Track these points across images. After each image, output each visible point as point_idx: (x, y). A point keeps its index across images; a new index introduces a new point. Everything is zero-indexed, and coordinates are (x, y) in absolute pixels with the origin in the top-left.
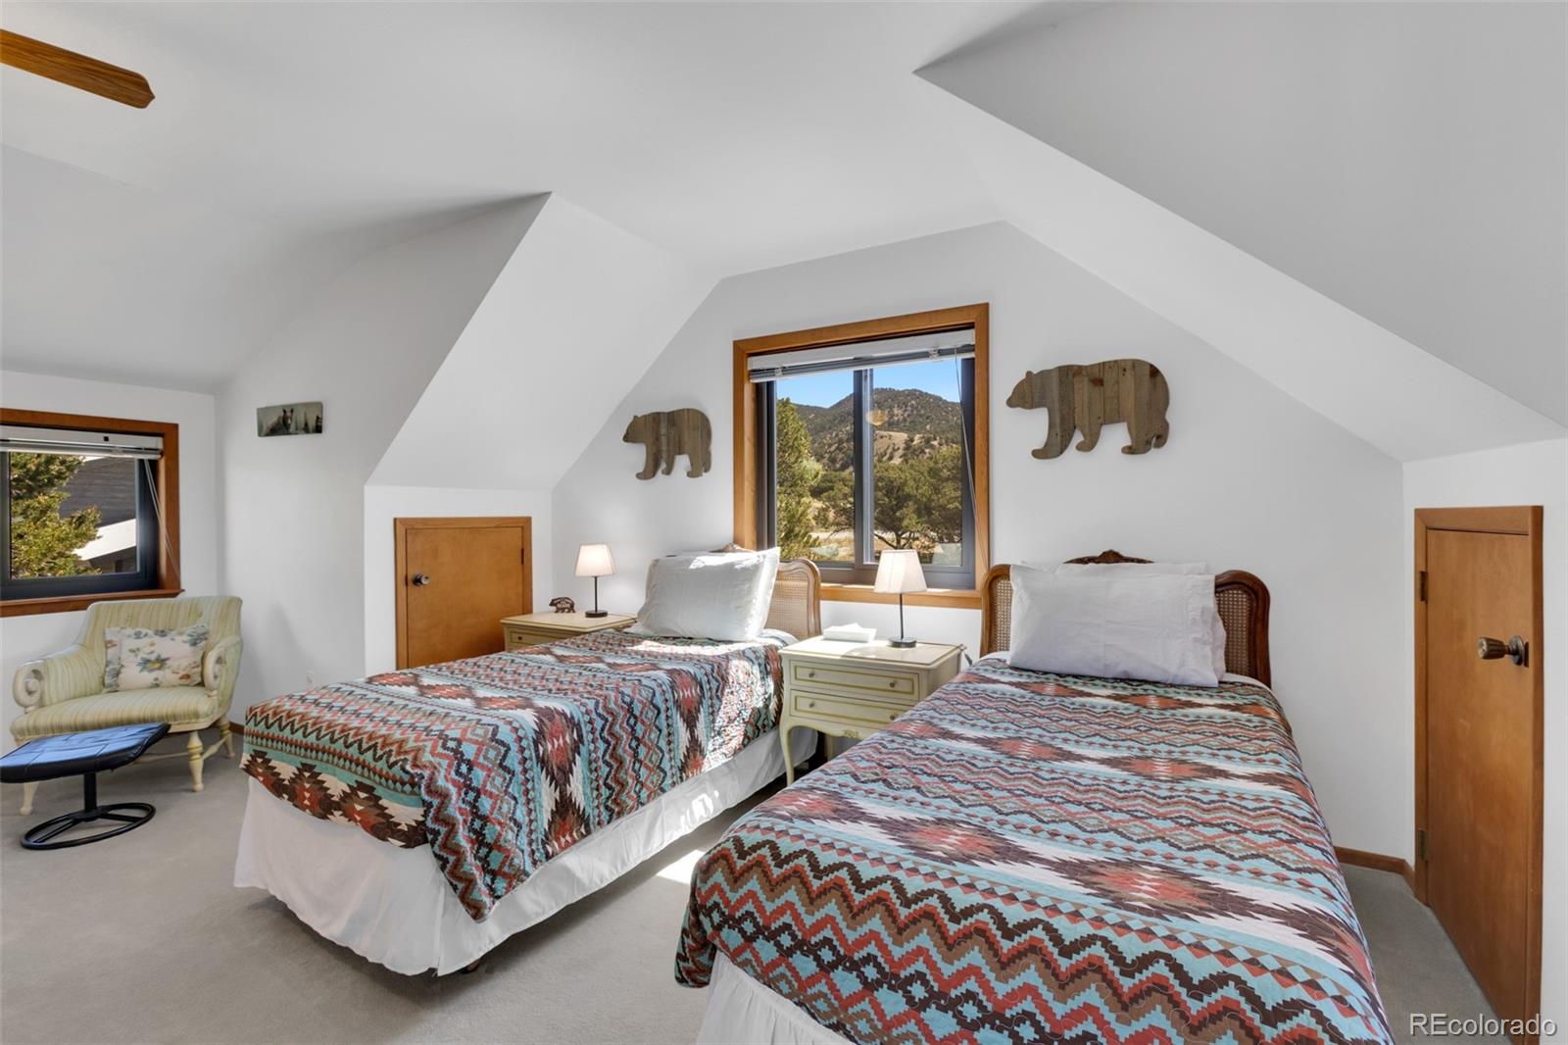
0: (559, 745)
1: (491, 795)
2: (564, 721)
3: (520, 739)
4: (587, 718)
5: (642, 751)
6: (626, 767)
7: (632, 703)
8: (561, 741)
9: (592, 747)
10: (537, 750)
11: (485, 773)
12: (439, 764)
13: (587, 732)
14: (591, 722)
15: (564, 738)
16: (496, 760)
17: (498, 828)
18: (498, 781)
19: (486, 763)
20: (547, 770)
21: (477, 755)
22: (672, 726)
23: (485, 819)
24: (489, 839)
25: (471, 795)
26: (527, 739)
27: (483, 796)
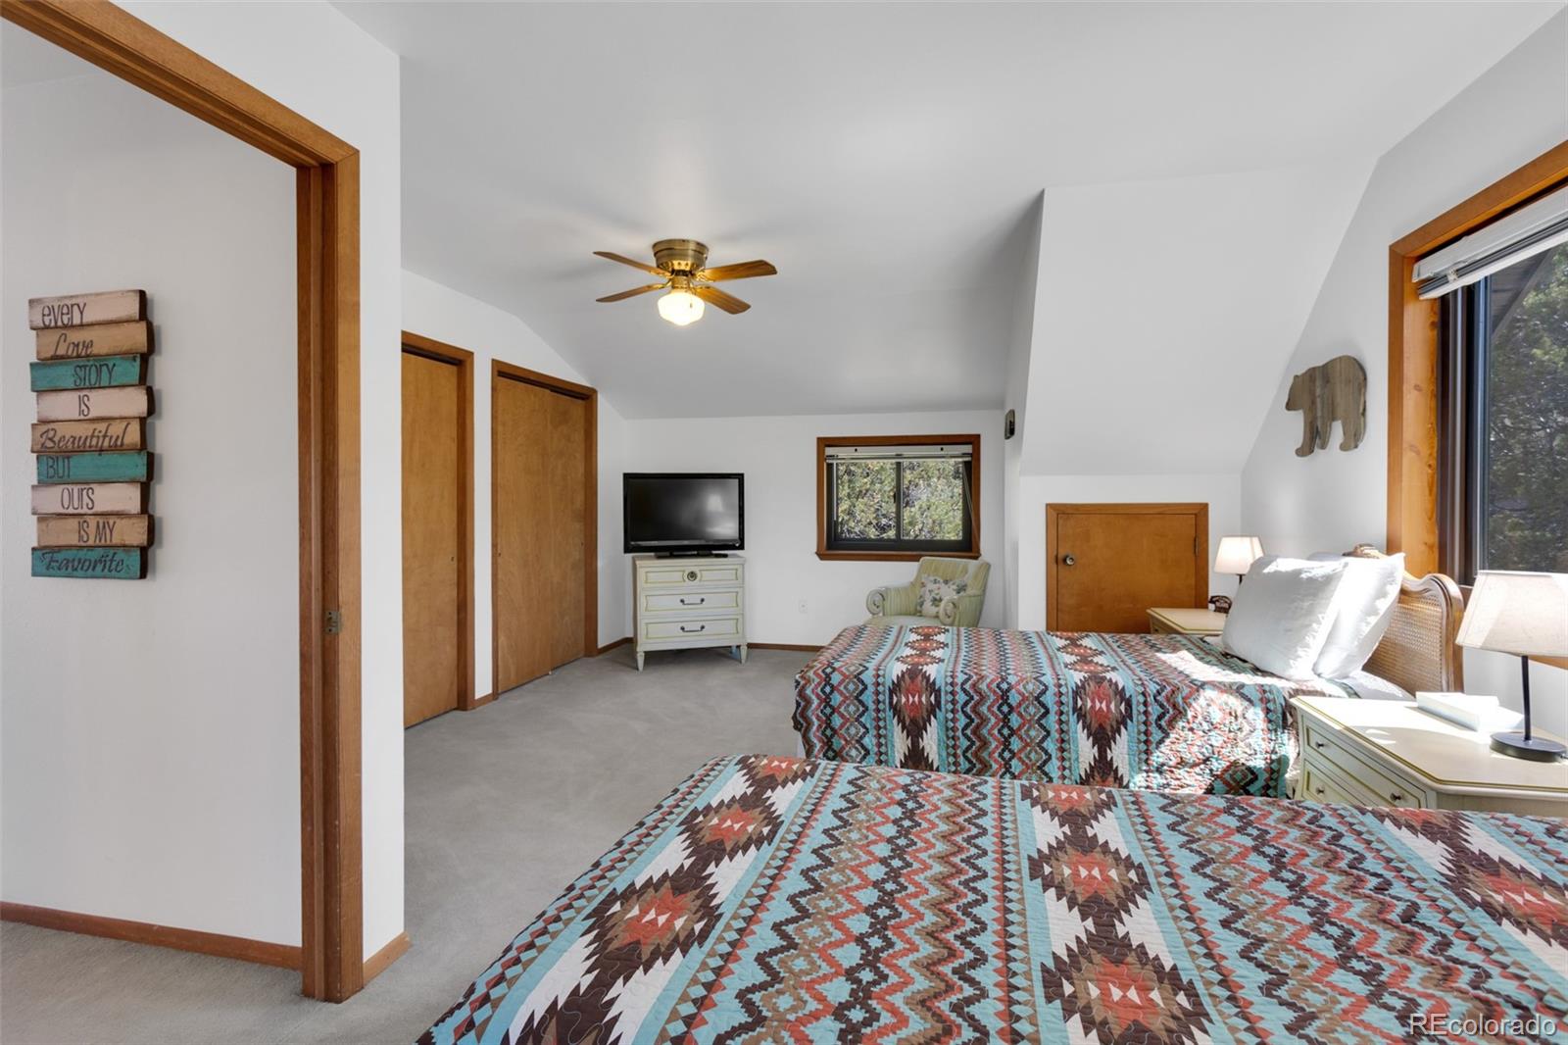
0: (914, 702)
1: (842, 716)
2: (924, 683)
3: (878, 684)
4: (949, 688)
5: (1016, 744)
6: (990, 750)
7: (1008, 690)
8: (916, 699)
9: (950, 716)
10: (891, 698)
11: (842, 699)
12: (814, 680)
13: (947, 702)
14: (953, 693)
15: (920, 697)
16: (854, 692)
17: (843, 742)
18: (852, 708)
19: (844, 691)
20: (899, 717)
21: (840, 683)
22: (1067, 732)
23: (835, 732)
24: (836, 746)
25: (828, 711)
26: (884, 686)
27: (836, 714)
